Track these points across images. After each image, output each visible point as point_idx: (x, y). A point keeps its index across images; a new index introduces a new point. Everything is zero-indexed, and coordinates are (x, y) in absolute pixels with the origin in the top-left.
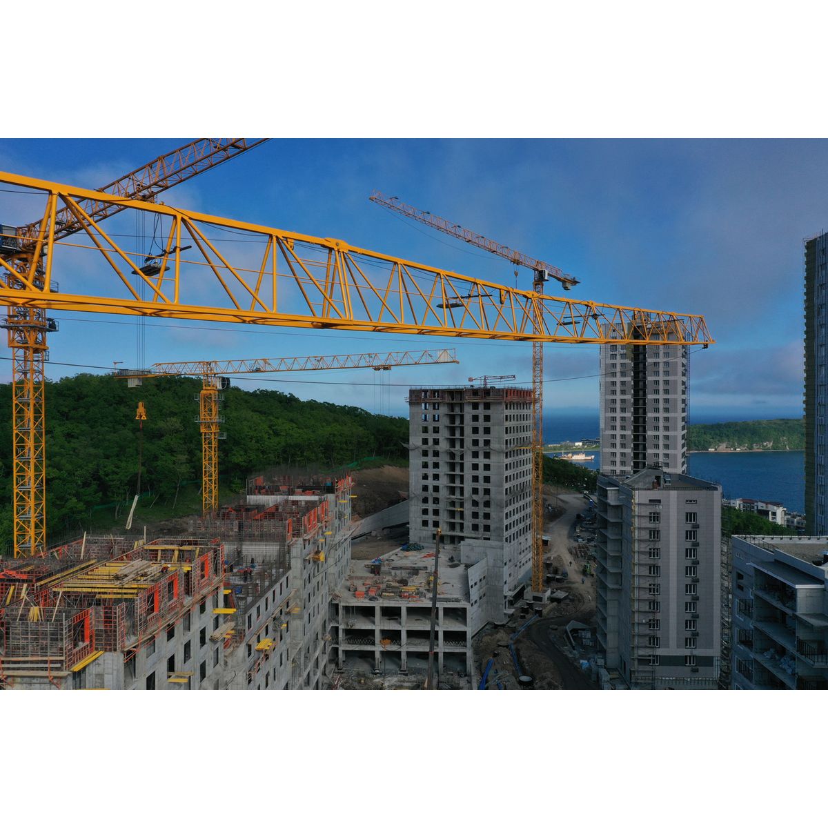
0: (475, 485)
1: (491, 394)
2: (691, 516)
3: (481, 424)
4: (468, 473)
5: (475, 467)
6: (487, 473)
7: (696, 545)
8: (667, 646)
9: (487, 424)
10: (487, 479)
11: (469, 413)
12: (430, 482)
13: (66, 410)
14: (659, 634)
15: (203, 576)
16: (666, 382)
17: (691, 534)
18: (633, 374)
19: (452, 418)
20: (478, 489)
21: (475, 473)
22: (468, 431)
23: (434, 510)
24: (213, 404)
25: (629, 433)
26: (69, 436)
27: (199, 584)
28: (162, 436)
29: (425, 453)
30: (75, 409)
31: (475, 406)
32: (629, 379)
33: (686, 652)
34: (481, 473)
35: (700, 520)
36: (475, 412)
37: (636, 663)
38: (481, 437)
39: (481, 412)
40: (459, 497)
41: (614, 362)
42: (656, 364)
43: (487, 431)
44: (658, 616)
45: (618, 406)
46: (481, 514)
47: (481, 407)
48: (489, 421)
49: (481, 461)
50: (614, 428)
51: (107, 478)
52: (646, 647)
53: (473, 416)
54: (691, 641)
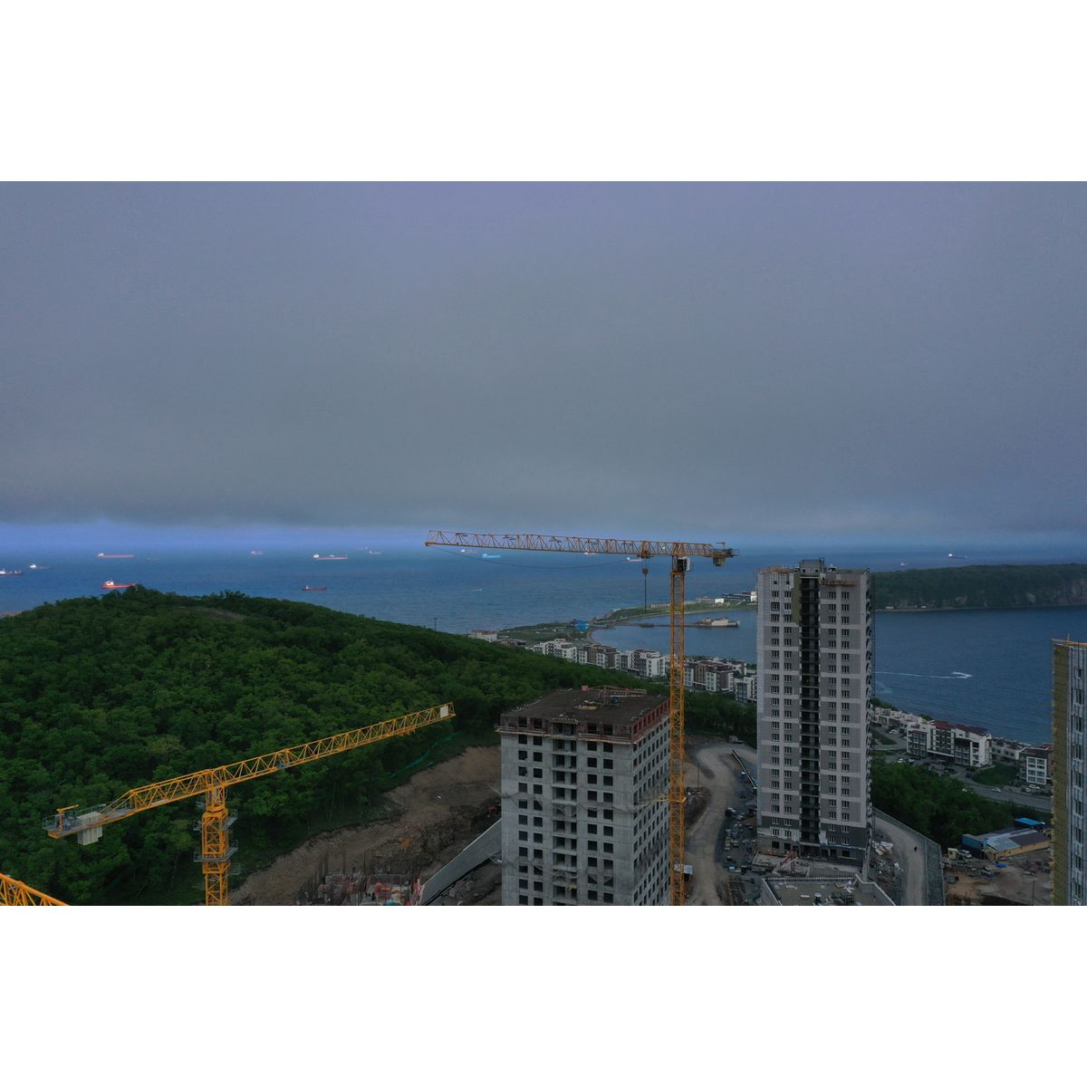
0: (592, 854)
1: (614, 732)
3: (600, 771)
4: (583, 836)
5: (592, 829)
6: (608, 839)
9: (609, 772)
10: (609, 848)
11: (583, 755)
12: (530, 844)
16: (845, 657)
18: (801, 643)
19: (560, 760)
20: (596, 859)
22: (582, 778)
23: (535, 883)
24: (221, 834)
25: (796, 721)
29: (523, 804)
31: (592, 746)
32: (795, 649)
34: (600, 838)
36: (591, 754)
38: (601, 790)
39: (599, 754)
40: (571, 869)
41: (775, 624)
42: (832, 632)
43: (608, 781)
45: (781, 684)
47: (600, 748)
48: (611, 768)
49: (601, 822)
50: (776, 713)
53: (589, 759)
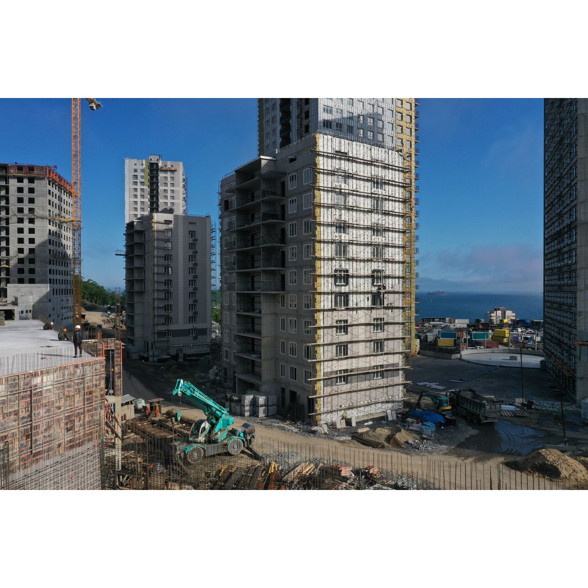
0: (21, 246)
1: (35, 170)
2: (192, 233)
3: (26, 195)
4: (14, 236)
5: (21, 231)
6: (32, 236)
7: (196, 252)
8: (177, 323)
9: (32, 195)
10: (32, 241)
11: (14, 186)
14: (171, 315)
17: (192, 246)
18: (149, 197)
20: (23, 249)
21: (21, 236)
22: (13, 200)
31: (20, 180)
33: (190, 326)
34: (26, 236)
35: (198, 236)
36: (20, 185)
37: (156, 336)
38: (26, 206)
39: (26, 184)
40: (5, 256)
41: (136, 187)
42: (166, 191)
43: (31, 201)
44: (171, 302)
46: (26, 270)
48: (34, 193)
49: (26, 225)
52: (163, 324)
53: (18, 188)
54: (192, 319)
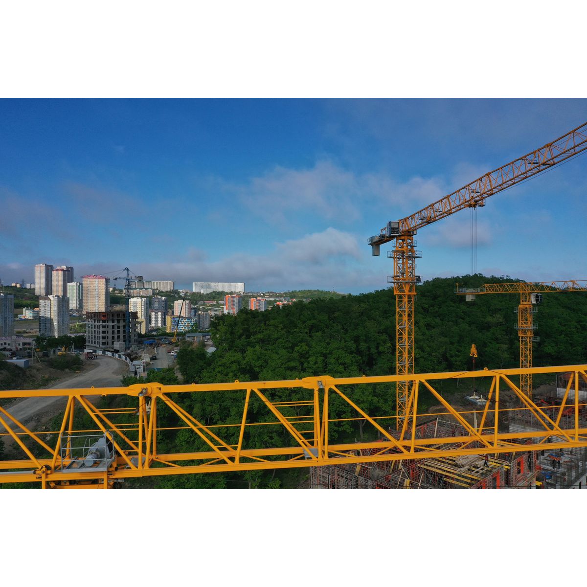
13: (426, 306)
15: (519, 472)
24: (528, 315)
26: (429, 326)
27: (516, 479)
28: (490, 327)
30: (433, 306)
51: (452, 359)
